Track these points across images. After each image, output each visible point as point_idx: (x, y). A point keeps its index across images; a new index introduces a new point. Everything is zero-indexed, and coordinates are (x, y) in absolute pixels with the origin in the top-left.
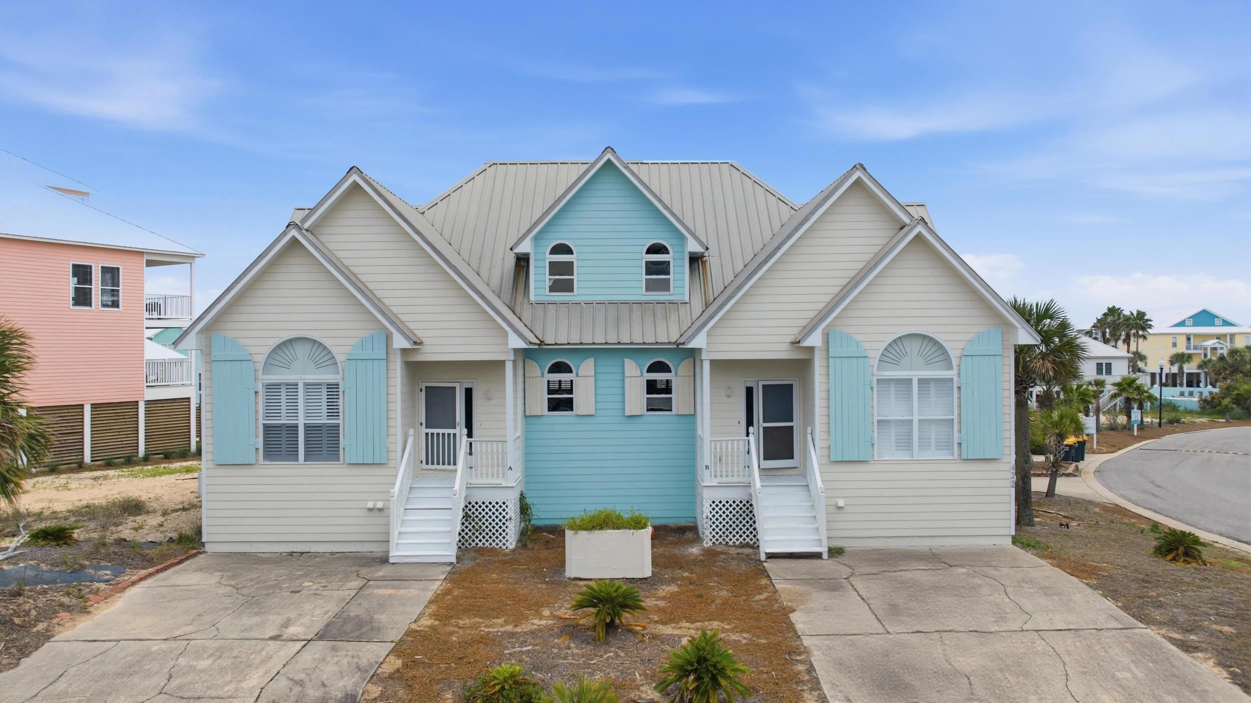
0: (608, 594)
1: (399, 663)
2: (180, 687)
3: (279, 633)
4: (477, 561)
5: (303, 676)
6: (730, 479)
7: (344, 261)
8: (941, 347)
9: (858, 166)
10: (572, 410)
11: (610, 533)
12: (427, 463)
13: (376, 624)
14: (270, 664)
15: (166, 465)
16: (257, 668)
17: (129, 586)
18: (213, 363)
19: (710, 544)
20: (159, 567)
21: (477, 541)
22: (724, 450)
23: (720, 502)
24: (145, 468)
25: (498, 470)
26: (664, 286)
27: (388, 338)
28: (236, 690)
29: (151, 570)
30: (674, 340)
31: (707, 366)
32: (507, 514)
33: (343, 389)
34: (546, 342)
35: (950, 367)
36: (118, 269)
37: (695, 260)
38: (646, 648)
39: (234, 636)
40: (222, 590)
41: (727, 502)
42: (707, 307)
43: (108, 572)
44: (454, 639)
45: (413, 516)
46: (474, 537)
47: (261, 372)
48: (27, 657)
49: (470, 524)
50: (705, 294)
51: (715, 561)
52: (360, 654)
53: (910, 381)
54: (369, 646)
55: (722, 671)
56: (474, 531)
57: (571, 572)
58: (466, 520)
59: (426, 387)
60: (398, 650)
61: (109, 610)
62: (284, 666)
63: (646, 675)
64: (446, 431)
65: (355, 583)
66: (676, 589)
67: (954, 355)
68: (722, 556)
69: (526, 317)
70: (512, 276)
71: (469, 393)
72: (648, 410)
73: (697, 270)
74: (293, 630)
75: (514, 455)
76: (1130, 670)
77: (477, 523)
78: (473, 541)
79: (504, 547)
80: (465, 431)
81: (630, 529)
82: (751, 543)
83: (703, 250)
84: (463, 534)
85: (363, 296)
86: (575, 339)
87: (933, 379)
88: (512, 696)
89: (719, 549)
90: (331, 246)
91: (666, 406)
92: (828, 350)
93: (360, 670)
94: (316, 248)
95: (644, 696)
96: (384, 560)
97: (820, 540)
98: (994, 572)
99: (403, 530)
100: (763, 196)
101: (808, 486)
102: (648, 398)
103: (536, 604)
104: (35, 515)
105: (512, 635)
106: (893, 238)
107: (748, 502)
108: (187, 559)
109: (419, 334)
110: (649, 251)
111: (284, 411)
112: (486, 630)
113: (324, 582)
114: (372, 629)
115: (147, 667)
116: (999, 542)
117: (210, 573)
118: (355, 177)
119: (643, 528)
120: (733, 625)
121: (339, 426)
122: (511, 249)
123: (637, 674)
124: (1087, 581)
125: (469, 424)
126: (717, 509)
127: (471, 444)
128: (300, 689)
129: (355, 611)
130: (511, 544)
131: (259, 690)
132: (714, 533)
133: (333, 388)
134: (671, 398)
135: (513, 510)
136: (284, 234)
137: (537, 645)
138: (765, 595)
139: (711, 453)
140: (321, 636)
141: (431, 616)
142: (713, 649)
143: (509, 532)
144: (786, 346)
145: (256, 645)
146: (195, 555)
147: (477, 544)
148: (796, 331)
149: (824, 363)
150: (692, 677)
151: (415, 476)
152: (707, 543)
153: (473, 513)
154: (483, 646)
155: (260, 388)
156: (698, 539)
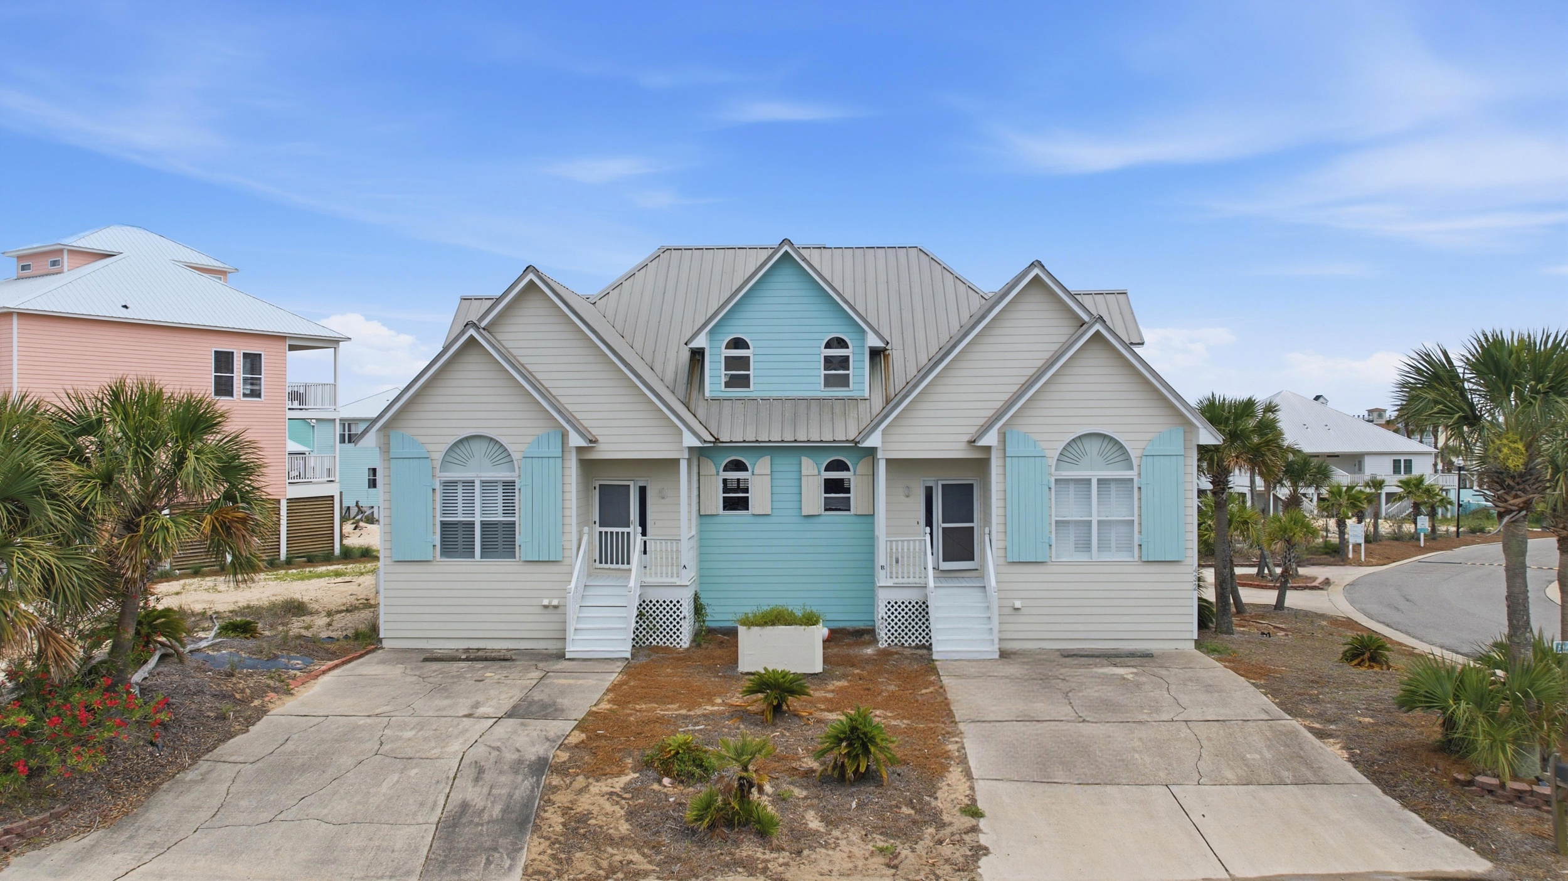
0: (776, 680)
1: (583, 736)
2: (393, 750)
3: (470, 712)
4: (652, 658)
5: (499, 744)
6: (905, 580)
7: (519, 358)
8: (1121, 447)
9: (1036, 263)
10: (748, 510)
11: (781, 629)
12: (601, 562)
13: (560, 707)
14: (468, 735)
15: (312, 569)
16: (456, 737)
17: (320, 674)
18: (392, 460)
19: (886, 645)
20: (343, 659)
21: (651, 639)
22: (900, 550)
23: (896, 603)
24: (290, 571)
25: (672, 569)
26: (844, 381)
27: (564, 436)
28: (442, 753)
29: (336, 662)
30: (851, 438)
31: (882, 466)
32: (681, 612)
33: (519, 487)
34: (721, 440)
35: (1130, 467)
36: (260, 355)
37: (876, 354)
38: (810, 729)
39: (430, 714)
40: (409, 679)
41: (903, 603)
42: (887, 404)
43: (299, 662)
44: (632, 719)
45: (587, 613)
46: (648, 636)
47: (438, 470)
48: (253, 725)
49: (644, 622)
50: (886, 389)
51: (888, 660)
52: (547, 729)
53: (1089, 481)
54: (555, 722)
55: (872, 740)
56: (648, 629)
57: (744, 666)
58: (641, 619)
59: (600, 485)
60: (581, 726)
61: (311, 692)
62: (481, 736)
63: (807, 750)
64: (620, 530)
65: (537, 674)
66: (846, 684)
67: (1134, 454)
68: (896, 656)
69: (701, 413)
70: (687, 371)
71: (643, 491)
72: (826, 510)
73: (879, 364)
74: (482, 710)
75: (688, 554)
76: (1260, 753)
77: (651, 622)
78: (648, 639)
79: (678, 646)
80: (639, 529)
81: (801, 625)
82: (927, 644)
83: (882, 345)
84: (637, 632)
85: (540, 395)
86: (750, 437)
87: (1113, 479)
88: (686, 759)
89: (894, 650)
90: (507, 344)
91: (845, 505)
92: (1005, 450)
93: (549, 740)
94: (493, 346)
95: (804, 765)
96: (561, 656)
97: (993, 640)
98: (1164, 672)
99: (579, 626)
100: (953, 283)
101: (985, 587)
102: (825, 498)
103: (709, 693)
104: (198, 614)
105: (686, 717)
106: (1073, 335)
107: (924, 603)
108: (367, 653)
109: (594, 432)
110: (828, 345)
111: (460, 509)
112: (662, 713)
113: (505, 673)
114: (556, 710)
115: (360, 736)
116: (1181, 645)
117: (393, 665)
118: (531, 276)
119: (814, 625)
120: (895, 713)
121: (515, 524)
122: (686, 344)
123: (800, 749)
124: (1254, 681)
125: (643, 523)
126: (893, 610)
127: (645, 542)
128: (498, 753)
129: (537, 696)
130: (685, 643)
131: (462, 754)
132: (889, 634)
133: (509, 486)
134: (849, 498)
135: (687, 610)
136: (463, 332)
137: (709, 725)
138: (931, 689)
139: (887, 553)
140: (510, 715)
141: (609, 701)
142: (865, 720)
143: (683, 631)
144: (963, 446)
145: (452, 721)
146: (373, 651)
147: (651, 643)
148: (973, 430)
149: (1001, 463)
150: (844, 744)
151: (589, 575)
152: (883, 644)
153: (648, 612)
154: (659, 725)
155: (438, 486)
156: (874, 641)
